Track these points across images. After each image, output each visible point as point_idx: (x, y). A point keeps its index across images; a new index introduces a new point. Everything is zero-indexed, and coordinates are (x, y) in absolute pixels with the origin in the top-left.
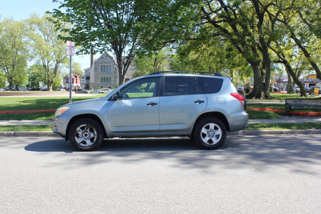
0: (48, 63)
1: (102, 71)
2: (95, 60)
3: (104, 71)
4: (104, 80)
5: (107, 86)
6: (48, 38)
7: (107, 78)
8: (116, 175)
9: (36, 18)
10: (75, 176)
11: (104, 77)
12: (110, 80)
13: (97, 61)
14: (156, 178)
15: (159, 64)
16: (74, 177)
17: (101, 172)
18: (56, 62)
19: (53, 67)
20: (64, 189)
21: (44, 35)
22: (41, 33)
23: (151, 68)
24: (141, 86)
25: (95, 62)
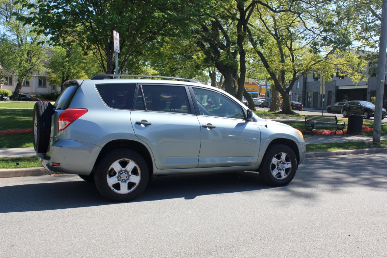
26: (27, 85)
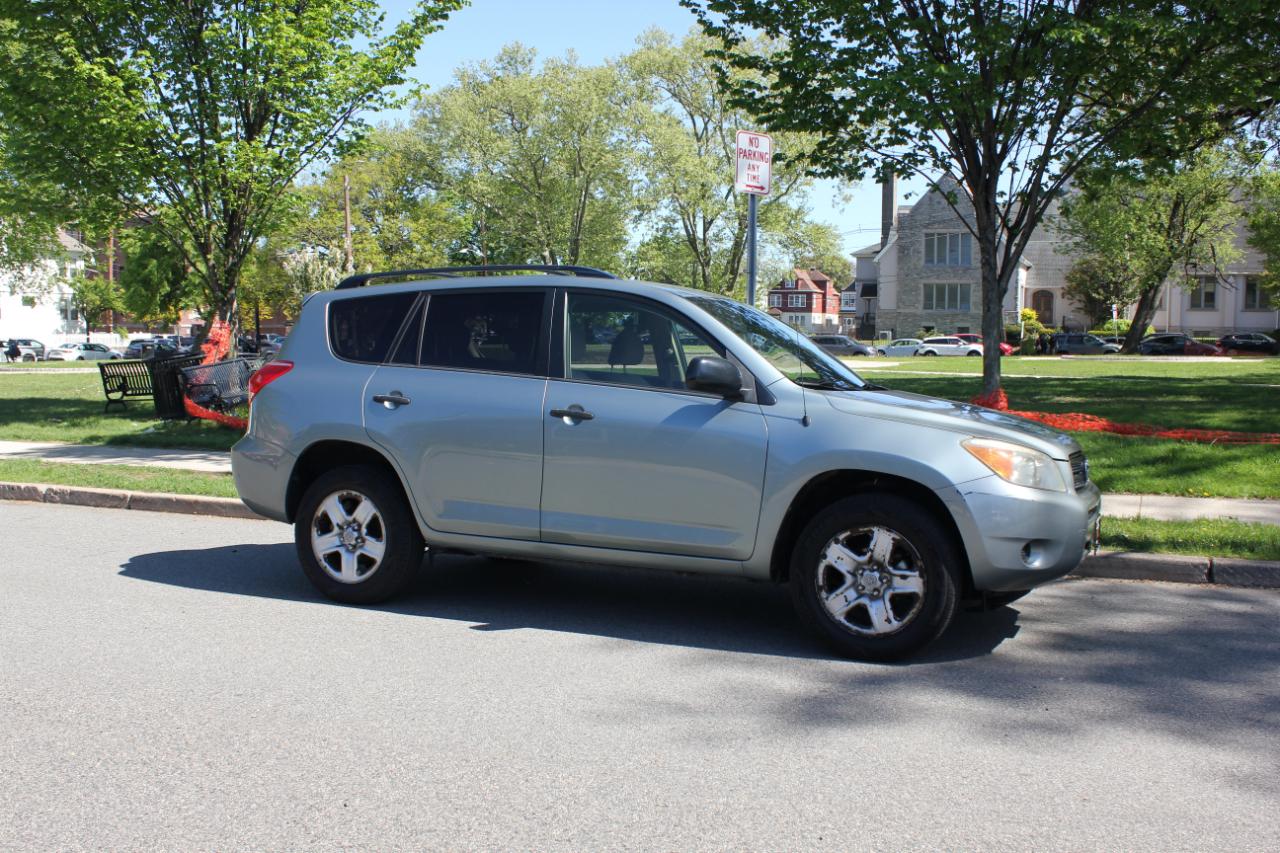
0: (705, 230)
1: (929, 260)
2: (902, 212)
3: (942, 259)
4: (941, 299)
5: (952, 322)
6: (706, 128)
7: (953, 289)
8: (879, 783)
9: (659, 51)
10: (688, 762)
11: (937, 285)
12: (965, 299)
13: (909, 215)
14: (1083, 832)
15: (1192, 224)
16: (682, 770)
17: (816, 758)
18: (736, 224)
19: (724, 247)
20: (615, 826)
21: (692, 117)
22: (679, 110)
23: (1151, 242)
24: (1104, 324)
25: (901, 218)
26: (1206, 306)
